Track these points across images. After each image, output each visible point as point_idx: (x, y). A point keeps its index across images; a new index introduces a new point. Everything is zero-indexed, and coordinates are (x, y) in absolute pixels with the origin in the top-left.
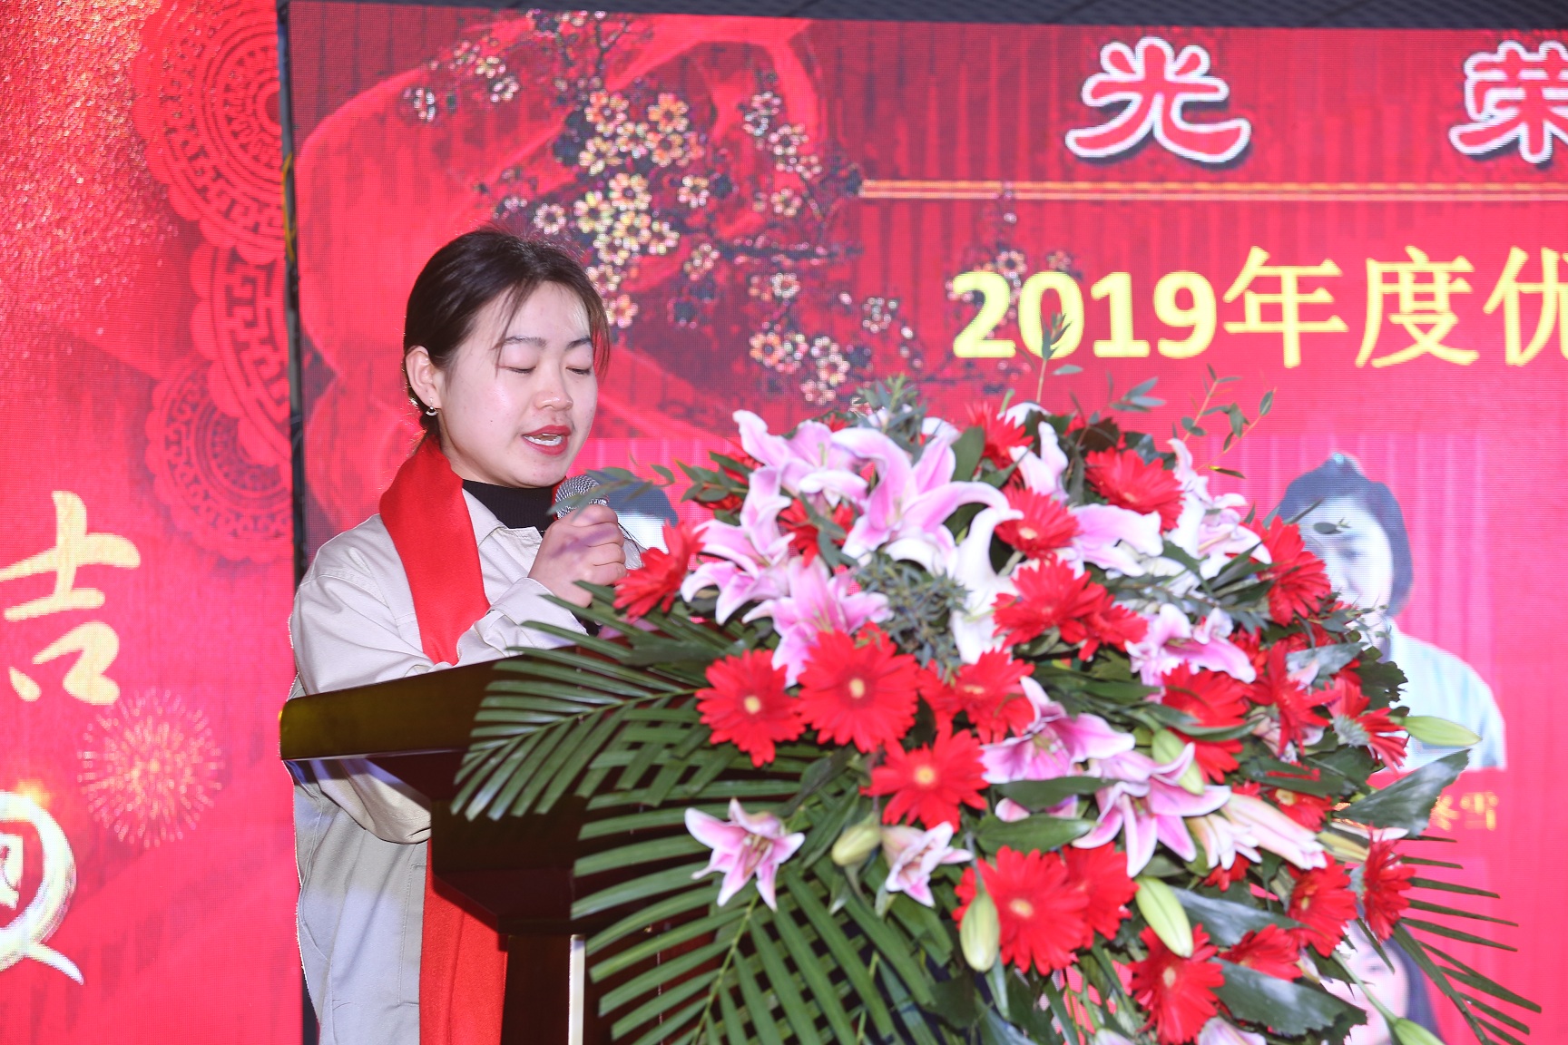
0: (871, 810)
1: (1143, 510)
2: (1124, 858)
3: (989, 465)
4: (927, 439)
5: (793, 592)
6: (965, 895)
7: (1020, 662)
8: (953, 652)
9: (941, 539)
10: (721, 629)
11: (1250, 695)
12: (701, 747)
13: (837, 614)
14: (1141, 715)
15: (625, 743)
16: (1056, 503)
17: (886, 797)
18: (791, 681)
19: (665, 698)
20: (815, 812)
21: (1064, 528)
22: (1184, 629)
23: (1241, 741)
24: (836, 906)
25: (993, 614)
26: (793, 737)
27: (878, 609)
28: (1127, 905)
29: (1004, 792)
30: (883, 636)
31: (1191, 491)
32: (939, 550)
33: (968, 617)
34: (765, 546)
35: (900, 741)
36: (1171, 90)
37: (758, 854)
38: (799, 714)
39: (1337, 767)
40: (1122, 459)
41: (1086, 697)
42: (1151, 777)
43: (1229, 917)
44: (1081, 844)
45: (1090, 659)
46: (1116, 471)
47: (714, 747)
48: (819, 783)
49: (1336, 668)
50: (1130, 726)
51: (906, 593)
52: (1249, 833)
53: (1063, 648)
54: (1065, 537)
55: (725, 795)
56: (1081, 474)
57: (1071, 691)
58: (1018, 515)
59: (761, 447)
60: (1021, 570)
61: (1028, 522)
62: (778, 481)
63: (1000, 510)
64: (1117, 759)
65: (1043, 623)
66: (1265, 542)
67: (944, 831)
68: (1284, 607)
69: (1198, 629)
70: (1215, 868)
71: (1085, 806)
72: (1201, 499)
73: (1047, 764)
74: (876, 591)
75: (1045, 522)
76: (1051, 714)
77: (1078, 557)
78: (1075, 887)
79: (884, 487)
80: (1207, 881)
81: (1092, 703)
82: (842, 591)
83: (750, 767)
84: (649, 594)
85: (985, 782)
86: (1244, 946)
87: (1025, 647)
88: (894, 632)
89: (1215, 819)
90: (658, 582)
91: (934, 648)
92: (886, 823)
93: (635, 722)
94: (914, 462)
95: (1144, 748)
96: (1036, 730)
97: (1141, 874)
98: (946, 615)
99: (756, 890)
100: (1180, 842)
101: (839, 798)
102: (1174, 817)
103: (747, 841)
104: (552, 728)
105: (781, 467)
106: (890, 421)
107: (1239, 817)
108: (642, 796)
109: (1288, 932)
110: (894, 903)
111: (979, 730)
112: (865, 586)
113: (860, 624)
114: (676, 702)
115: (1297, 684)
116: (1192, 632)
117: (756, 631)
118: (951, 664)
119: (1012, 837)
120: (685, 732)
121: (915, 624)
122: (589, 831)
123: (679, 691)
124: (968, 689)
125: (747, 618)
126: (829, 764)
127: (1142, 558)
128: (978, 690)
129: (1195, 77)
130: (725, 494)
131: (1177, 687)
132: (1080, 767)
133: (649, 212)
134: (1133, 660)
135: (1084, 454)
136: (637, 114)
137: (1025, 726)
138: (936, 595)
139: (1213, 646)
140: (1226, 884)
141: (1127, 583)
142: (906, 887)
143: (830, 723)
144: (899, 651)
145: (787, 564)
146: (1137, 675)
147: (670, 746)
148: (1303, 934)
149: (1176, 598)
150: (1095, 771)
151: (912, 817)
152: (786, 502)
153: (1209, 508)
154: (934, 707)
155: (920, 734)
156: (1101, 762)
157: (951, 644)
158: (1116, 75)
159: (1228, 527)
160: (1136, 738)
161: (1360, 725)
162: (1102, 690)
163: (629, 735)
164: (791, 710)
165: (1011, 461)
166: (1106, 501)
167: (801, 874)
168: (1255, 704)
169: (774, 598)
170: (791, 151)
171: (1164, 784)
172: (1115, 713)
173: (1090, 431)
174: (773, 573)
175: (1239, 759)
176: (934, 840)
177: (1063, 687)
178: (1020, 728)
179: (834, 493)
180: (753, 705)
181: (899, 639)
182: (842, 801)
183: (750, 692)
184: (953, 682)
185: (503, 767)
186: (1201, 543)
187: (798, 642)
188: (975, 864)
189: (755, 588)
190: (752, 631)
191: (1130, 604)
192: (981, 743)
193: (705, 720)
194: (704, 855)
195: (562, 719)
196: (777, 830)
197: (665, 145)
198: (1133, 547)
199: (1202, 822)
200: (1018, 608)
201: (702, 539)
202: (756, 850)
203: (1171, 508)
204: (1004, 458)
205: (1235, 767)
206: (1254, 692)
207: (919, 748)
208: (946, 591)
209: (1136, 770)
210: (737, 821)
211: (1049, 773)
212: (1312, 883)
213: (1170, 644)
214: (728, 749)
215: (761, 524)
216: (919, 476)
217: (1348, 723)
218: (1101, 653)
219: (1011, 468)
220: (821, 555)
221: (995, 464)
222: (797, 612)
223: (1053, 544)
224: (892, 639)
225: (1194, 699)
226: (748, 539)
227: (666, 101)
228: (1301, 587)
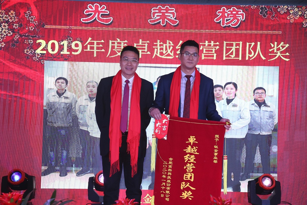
36: (99, 12)
129: (103, 10)
133: (8, 29)
136: (7, 13)
158: (90, 9)
170: (33, 20)
197: (11, 18)
227: (12, 11)
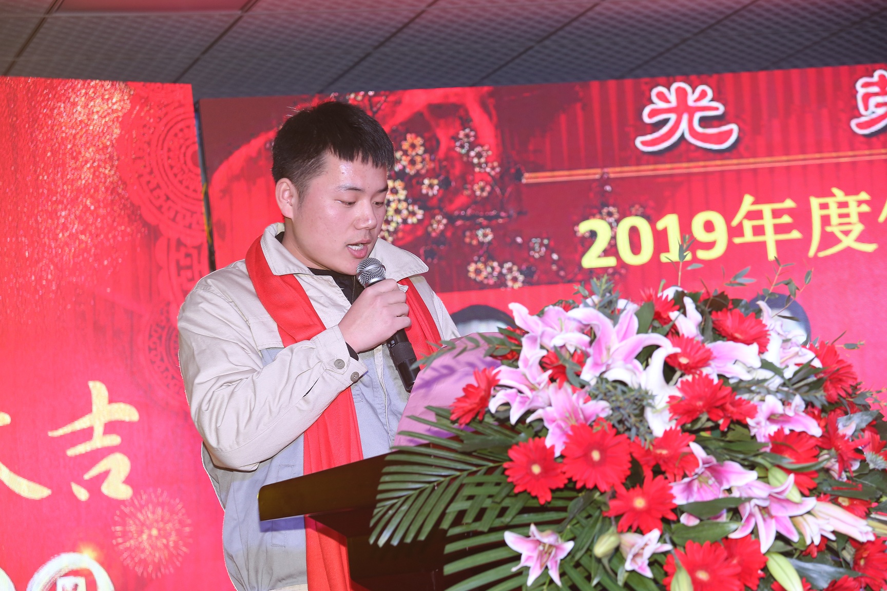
0: (611, 524)
1: (748, 343)
2: (758, 543)
3: (656, 324)
4: (620, 311)
5: (553, 404)
6: (669, 570)
7: (687, 434)
8: (649, 431)
9: (636, 367)
10: (513, 428)
11: (819, 444)
12: (508, 496)
13: (579, 414)
14: (759, 460)
15: (464, 496)
16: (698, 342)
17: (618, 517)
18: (557, 454)
19: (484, 469)
20: (576, 528)
21: (705, 356)
22: (780, 409)
23: (817, 472)
24: (595, 582)
25: (668, 407)
26: (562, 486)
27: (603, 409)
28: (762, 570)
29: (685, 509)
30: (609, 425)
31: (772, 330)
32: (635, 374)
33: (654, 410)
34: (535, 379)
35: (623, 484)
36: (692, 111)
37: (547, 555)
38: (564, 473)
39: (871, 482)
40: (731, 314)
41: (725, 451)
42: (770, 495)
43: (820, 573)
44: (733, 536)
45: (726, 430)
46: (729, 322)
47: (516, 495)
48: (577, 512)
49: (864, 425)
50: (752, 467)
51: (621, 398)
52: (828, 523)
53: (710, 424)
54: (705, 360)
55: (528, 522)
56: (711, 325)
57: (716, 449)
58: (678, 350)
59: (526, 323)
60: (682, 382)
61: (684, 354)
62: (539, 341)
63: (667, 348)
64: (749, 486)
65: (698, 411)
66: (817, 356)
67: (655, 534)
68: (833, 392)
69: (787, 408)
70: (810, 545)
71: (731, 514)
72: (779, 334)
73: (708, 492)
74: (602, 399)
75: (692, 354)
76: (708, 463)
77: (714, 372)
78: (731, 562)
79: (599, 340)
80: (804, 553)
81: (728, 455)
82: (581, 401)
83: (537, 505)
84: (470, 411)
85: (675, 504)
86: (831, 589)
87: (689, 425)
88: (614, 422)
89: (808, 517)
90: (475, 403)
91: (638, 429)
92: (621, 532)
93: (468, 484)
94: (615, 324)
95: (763, 478)
96: (700, 472)
97: (768, 551)
98: (642, 410)
99: (548, 575)
100: (789, 531)
101: (589, 519)
102: (785, 517)
103: (541, 548)
104: (422, 491)
105: (540, 333)
106: (600, 302)
107: (820, 514)
108: (478, 526)
109: (855, 579)
110: (628, 577)
111: (667, 475)
112: (595, 397)
113: (593, 419)
114: (490, 471)
115: (844, 436)
116: (784, 410)
117: (533, 428)
118: (648, 438)
119: (693, 535)
120: (498, 488)
121: (626, 416)
122: (450, 548)
123: (491, 465)
124: (659, 451)
125: (528, 420)
126: (582, 500)
127: (750, 370)
128: (664, 452)
129: (705, 102)
130: (508, 351)
131: (778, 442)
132: (726, 492)
133: (406, 200)
134: (751, 428)
135: (710, 313)
137: (694, 471)
138: (637, 399)
139: (797, 417)
140: (815, 554)
141: (742, 385)
142: (636, 568)
143: (582, 476)
144: (618, 433)
145: (548, 388)
146: (754, 437)
147: (490, 496)
148: (863, 580)
149: (772, 391)
150: (736, 494)
151: (635, 527)
152: (544, 353)
153: (784, 338)
154: (642, 463)
155: (634, 479)
156: (739, 488)
157: (647, 427)
158: (661, 105)
159: (796, 349)
160: (758, 473)
161: (881, 457)
162: (734, 447)
163: (467, 492)
164: (559, 471)
165: (671, 320)
166: (725, 339)
167: (572, 564)
168: (822, 449)
169: (543, 408)
170: (483, 160)
171: (778, 499)
172: (744, 460)
173: (713, 300)
174: (541, 394)
175: (817, 481)
176: (649, 540)
177: (712, 447)
178: (690, 472)
179: (571, 345)
180: (536, 469)
181: (617, 425)
182: (591, 521)
183: (534, 462)
184: (651, 448)
185: (396, 515)
186: (781, 358)
187: (558, 431)
188: (673, 552)
189: (531, 402)
190: (530, 428)
191: (746, 396)
192: (670, 482)
193: (510, 480)
194: (517, 557)
195: (427, 485)
196: (557, 540)
197: (413, 162)
198: (744, 364)
199: (800, 519)
200: (683, 403)
201: (498, 377)
202: (546, 553)
203: (762, 340)
204: (665, 319)
205: (815, 486)
206: (821, 442)
207: (633, 487)
208: (642, 396)
209: (760, 491)
210: (534, 536)
211: (709, 497)
212: (866, 550)
213: (771, 418)
214: (525, 495)
215: (531, 366)
216: (618, 333)
217: (874, 456)
218: (732, 426)
219: (671, 324)
220: (568, 381)
221: (660, 323)
222: (556, 415)
223: (699, 365)
224: (613, 426)
225: (788, 448)
226: (524, 375)
227: (411, 138)
228: (841, 380)
